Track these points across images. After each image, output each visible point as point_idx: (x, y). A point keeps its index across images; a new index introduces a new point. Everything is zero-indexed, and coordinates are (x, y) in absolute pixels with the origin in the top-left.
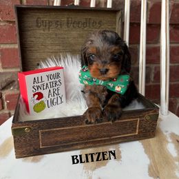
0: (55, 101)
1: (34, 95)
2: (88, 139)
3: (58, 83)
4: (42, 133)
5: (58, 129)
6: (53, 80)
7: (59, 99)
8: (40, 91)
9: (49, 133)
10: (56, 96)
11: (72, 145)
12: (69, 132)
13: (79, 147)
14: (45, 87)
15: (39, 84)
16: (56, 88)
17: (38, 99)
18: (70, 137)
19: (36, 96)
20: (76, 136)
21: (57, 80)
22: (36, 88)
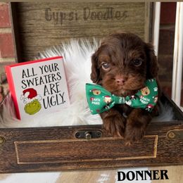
0: (54, 100)
1: (24, 92)
2: (81, 158)
3: (56, 77)
4: (19, 145)
5: (39, 142)
6: (49, 73)
7: (59, 98)
8: (31, 86)
9: (27, 145)
10: (54, 94)
11: (60, 164)
12: (53, 147)
13: (69, 168)
14: (38, 82)
15: (31, 78)
16: (54, 83)
17: (30, 97)
18: (56, 154)
19: (28, 94)
20: (64, 153)
21: (55, 73)
22: (26, 83)
